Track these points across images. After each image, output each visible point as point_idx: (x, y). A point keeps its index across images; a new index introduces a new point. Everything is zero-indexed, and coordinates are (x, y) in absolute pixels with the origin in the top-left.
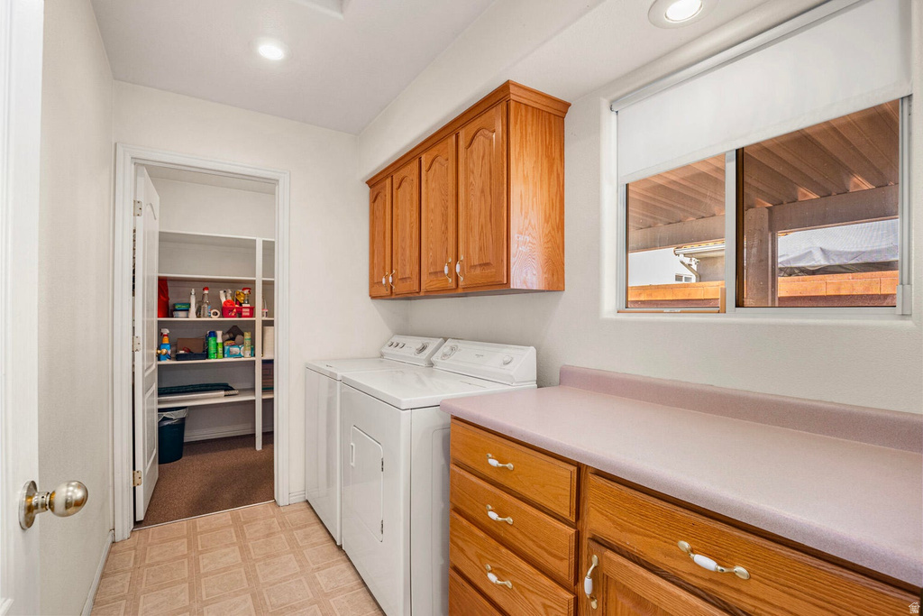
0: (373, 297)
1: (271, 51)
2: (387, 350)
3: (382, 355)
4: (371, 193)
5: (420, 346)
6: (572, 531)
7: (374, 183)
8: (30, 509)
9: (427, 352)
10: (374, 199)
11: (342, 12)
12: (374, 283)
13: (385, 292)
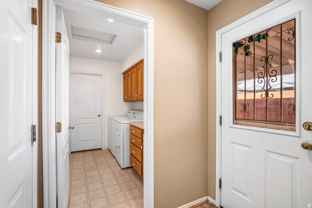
0: (124, 101)
1: (99, 51)
2: (128, 114)
3: (127, 115)
4: (124, 76)
5: (133, 113)
6: (141, 140)
7: (124, 74)
8: (69, 128)
9: (134, 114)
10: (124, 77)
11: (111, 45)
12: (124, 98)
13: (126, 100)
